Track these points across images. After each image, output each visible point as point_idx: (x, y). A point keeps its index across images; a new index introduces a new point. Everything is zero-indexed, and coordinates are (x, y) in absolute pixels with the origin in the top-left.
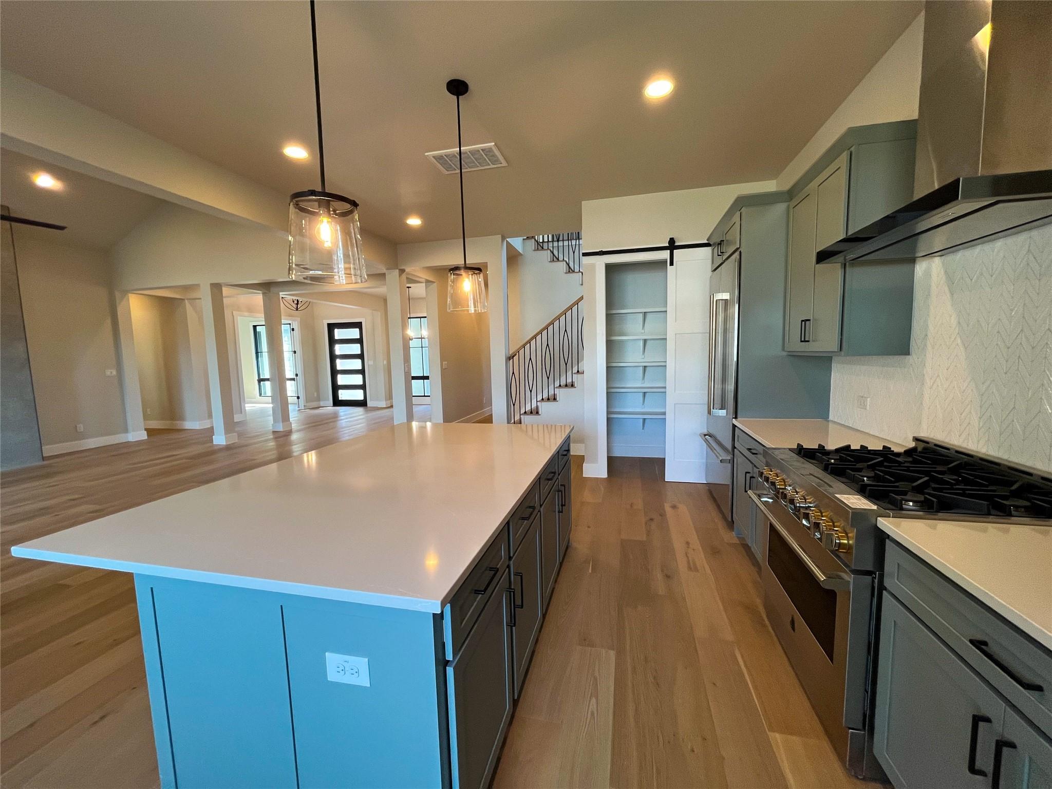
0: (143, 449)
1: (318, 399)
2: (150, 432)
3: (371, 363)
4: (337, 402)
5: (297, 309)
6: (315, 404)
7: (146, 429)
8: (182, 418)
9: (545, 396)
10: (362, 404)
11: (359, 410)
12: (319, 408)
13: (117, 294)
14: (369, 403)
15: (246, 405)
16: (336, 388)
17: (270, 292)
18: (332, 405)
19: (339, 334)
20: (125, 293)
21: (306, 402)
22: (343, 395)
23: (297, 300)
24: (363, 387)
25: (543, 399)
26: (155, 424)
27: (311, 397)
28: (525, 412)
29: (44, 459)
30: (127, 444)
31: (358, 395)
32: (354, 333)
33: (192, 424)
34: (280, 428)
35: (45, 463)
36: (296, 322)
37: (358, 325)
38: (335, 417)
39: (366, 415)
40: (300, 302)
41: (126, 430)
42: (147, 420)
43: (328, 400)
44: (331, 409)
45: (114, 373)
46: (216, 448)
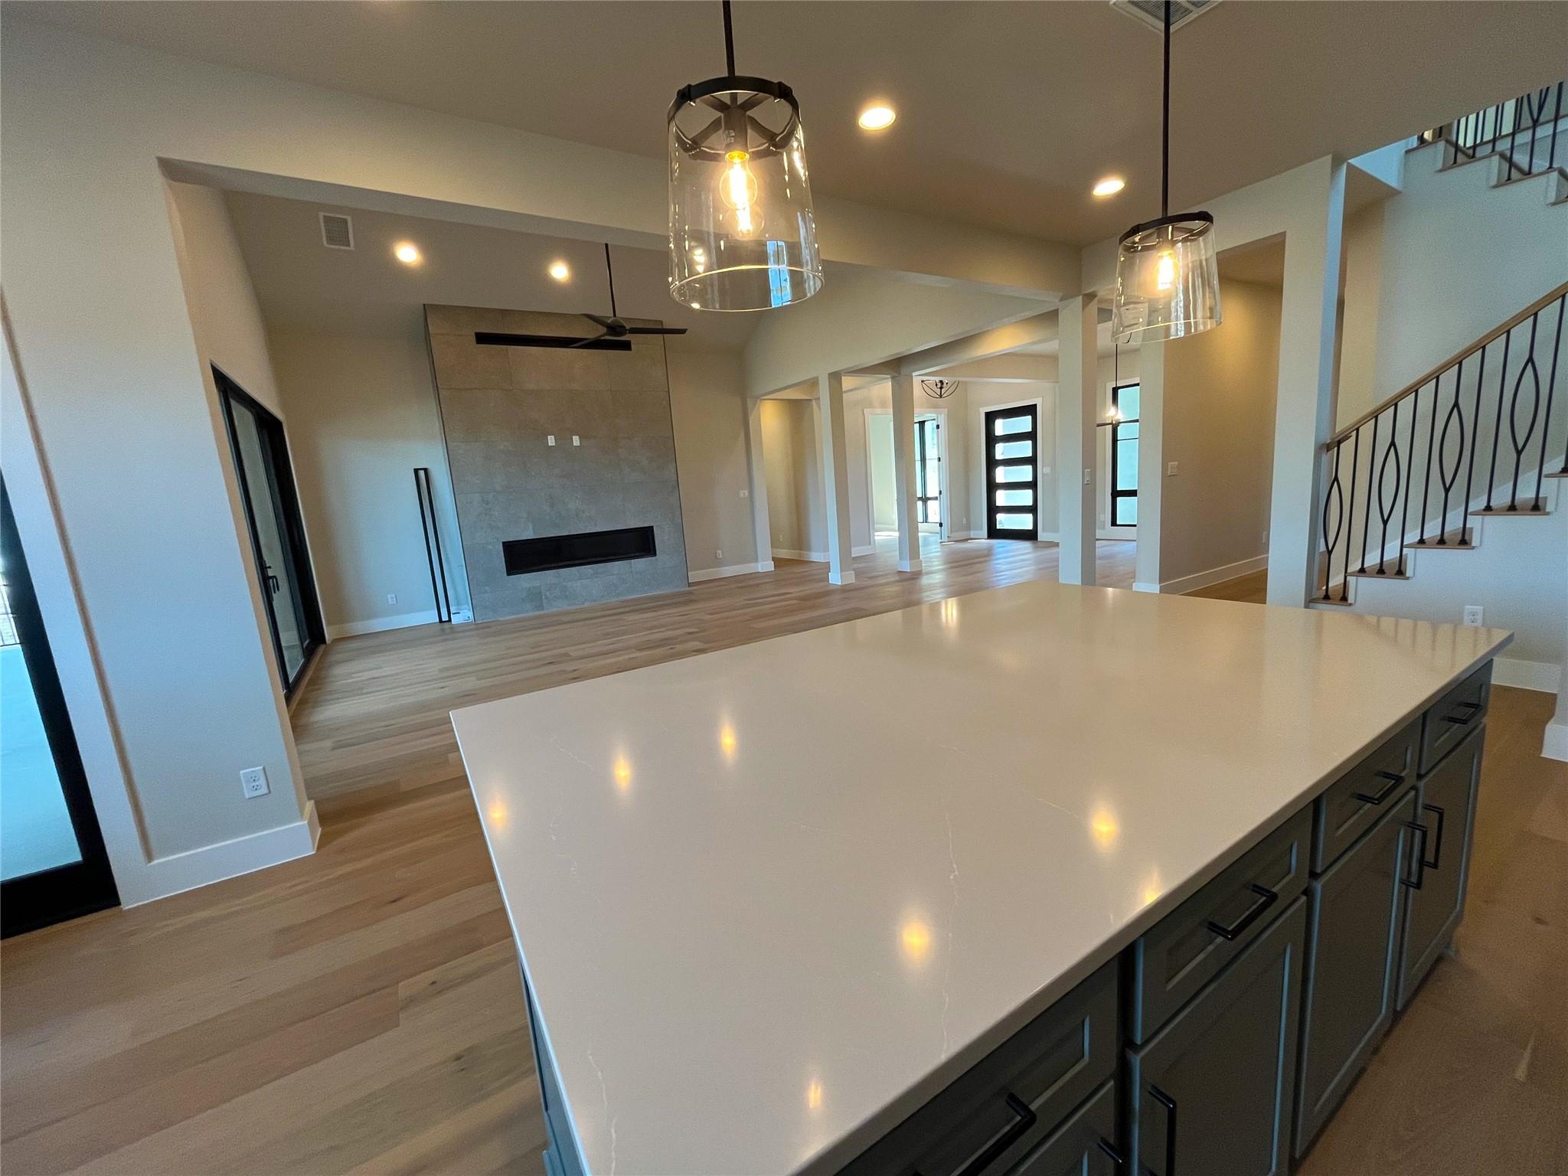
0: (768, 582)
1: (968, 527)
2: (778, 562)
3: (1047, 470)
4: (994, 533)
5: (941, 396)
6: (962, 535)
7: (774, 559)
8: (809, 549)
9: (1432, 530)
10: (1030, 536)
11: (1024, 546)
12: (966, 540)
13: (749, 402)
14: (1042, 536)
15: (876, 534)
16: (993, 510)
17: (900, 374)
18: (986, 537)
19: (1001, 427)
20: (758, 398)
21: (951, 533)
22: (1004, 521)
23: (941, 382)
24: (1032, 509)
25: (1422, 541)
26: (784, 553)
27: (958, 525)
28: (1362, 571)
29: (690, 585)
30: (755, 575)
31: (1024, 522)
32: (1024, 424)
33: (816, 556)
34: (906, 566)
35: (691, 588)
36: (943, 415)
37: (1030, 410)
38: (987, 555)
39: (1036, 554)
40: (945, 385)
41: (756, 560)
42: (776, 548)
43: (982, 529)
44: (984, 542)
45: (747, 494)
46: (832, 588)
